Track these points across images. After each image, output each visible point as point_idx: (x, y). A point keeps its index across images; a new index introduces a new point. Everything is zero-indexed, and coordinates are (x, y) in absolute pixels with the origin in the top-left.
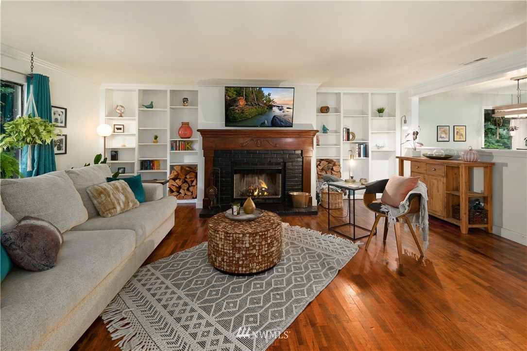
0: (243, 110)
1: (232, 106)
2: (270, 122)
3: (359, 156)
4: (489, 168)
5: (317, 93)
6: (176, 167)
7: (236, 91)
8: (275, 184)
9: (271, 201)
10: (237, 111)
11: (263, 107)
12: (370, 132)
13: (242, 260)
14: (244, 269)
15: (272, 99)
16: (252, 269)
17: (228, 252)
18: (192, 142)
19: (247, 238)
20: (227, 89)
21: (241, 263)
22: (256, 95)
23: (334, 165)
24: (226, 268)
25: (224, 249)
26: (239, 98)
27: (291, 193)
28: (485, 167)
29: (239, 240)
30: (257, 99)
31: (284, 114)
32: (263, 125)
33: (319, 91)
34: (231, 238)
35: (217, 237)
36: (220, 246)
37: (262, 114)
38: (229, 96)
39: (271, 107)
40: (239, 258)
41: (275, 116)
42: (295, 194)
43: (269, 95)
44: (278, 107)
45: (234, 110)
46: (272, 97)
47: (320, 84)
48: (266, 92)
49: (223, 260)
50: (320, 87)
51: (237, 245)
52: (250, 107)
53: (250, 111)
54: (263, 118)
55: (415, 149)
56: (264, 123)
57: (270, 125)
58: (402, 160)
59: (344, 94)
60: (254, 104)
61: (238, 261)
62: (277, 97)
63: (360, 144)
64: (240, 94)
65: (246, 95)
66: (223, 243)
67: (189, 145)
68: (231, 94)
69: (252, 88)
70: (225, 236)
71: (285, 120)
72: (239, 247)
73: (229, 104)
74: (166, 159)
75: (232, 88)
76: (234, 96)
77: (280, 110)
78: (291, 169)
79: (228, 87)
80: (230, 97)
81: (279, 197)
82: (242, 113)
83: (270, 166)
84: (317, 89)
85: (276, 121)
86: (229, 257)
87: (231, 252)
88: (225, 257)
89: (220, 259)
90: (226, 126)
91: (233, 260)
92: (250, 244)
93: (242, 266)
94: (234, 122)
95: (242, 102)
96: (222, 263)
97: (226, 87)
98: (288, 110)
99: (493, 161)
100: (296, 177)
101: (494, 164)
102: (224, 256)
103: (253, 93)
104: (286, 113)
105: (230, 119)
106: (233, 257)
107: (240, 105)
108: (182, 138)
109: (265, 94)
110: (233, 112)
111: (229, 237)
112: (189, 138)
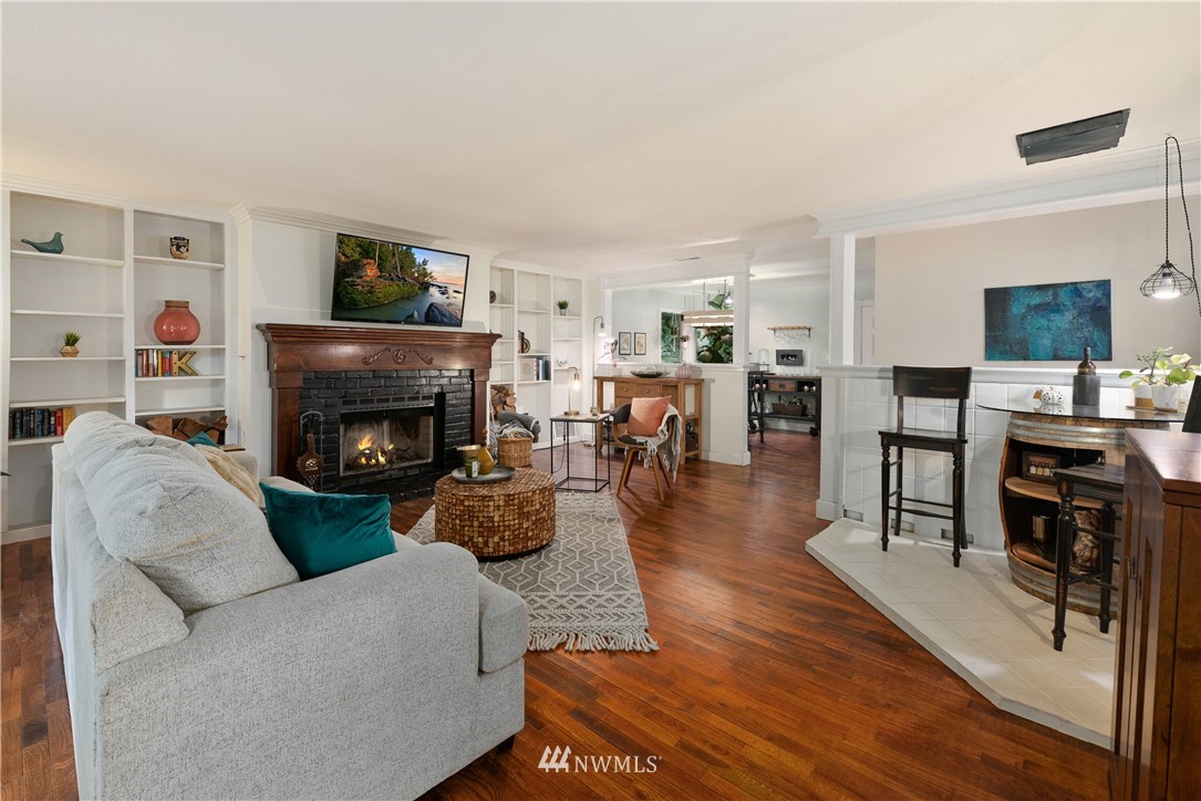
0: (372, 287)
1: (349, 276)
2: (423, 315)
3: (538, 378)
4: (699, 384)
5: (491, 267)
6: (156, 420)
7: (360, 246)
8: (417, 437)
9: (416, 471)
10: (360, 288)
11: (412, 285)
12: (552, 339)
13: (532, 530)
14: (534, 543)
15: (429, 271)
16: (542, 541)
17: (512, 523)
18: (194, 353)
19: (537, 497)
20: (342, 239)
21: (530, 534)
22: (400, 260)
23: (507, 395)
24: (508, 549)
25: (504, 521)
26: (365, 261)
27: (459, 449)
28: (696, 385)
29: (527, 502)
30: (401, 268)
31: (449, 301)
32: (409, 320)
33: (494, 265)
34: (516, 501)
35: (489, 506)
36: (496, 519)
37: (409, 297)
38: (344, 254)
39: (426, 287)
40: (527, 528)
41: (432, 304)
42: (467, 448)
43: (425, 263)
44: (440, 287)
45: (353, 284)
46: (429, 268)
47: (497, 253)
48: (419, 256)
49: (502, 539)
50: (495, 257)
51: (526, 510)
52: (387, 282)
53: (387, 289)
54: (410, 307)
55: (615, 366)
56: (412, 315)
57: (423, 320)
58: (601, 381)
59: (520, 272)
60: (395, 278)
61: (527, 533)
62: (440, 269)
63: (539, 358)
64: (368, 253)
65: (380, 258)
66: (502, 512)
67: (184, 360)
68: (348, 251)
69: (394, 244)
70: (505, 501)
71: (450, 314)
72: (528, 512)
73: (344, 272)
74: (122, 400)
75: (353, 240)
76: (356, 256)
77: (443, 293)
78: (453, 406)
79: (344, 235)
80: (347, 257)
81: (430, 460)
82: (370, 292)
83: (416, 402)
84: (492, 261)
85: (433, 315)
86: (514, 531)
87: (516, 521)
88: (507, 533)
89: (496, 539)
90: (332, 319)
91: (519, 534)
92: (540, 503)
93: (531, 539)
94: (351, 309)
95: (371, 271)
96: (501, 543)
97: (339, 234)
98: (456, 295)
99: (702, 377)
100: (461, 419)
101: (703, 380)
102: (504, 531)
103: (394, 255)
104: (452, 300)
105: (343, 304)
106: (519, 529)
107: (367, 275)
108: (166, 343)
109: (417, 261)
110: (350, 289)
111: (513, 500)
112: (190, 343)
